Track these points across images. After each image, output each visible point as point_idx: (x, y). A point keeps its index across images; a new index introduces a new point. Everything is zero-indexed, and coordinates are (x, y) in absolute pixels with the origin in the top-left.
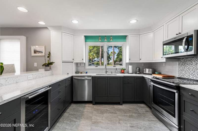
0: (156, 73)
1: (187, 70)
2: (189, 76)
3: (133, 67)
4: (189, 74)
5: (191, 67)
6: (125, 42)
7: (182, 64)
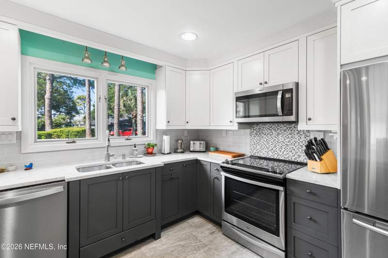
0: (212, 149)
1: (265, 143)
2: (267, 154)
3: (171, 138)
4: (267, 150)
5: (270, 140)
6: (154, 81)
7: (256, 134)
